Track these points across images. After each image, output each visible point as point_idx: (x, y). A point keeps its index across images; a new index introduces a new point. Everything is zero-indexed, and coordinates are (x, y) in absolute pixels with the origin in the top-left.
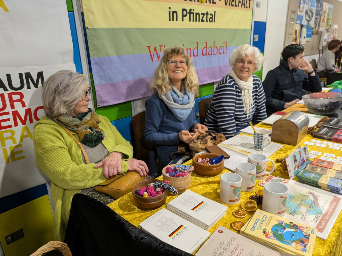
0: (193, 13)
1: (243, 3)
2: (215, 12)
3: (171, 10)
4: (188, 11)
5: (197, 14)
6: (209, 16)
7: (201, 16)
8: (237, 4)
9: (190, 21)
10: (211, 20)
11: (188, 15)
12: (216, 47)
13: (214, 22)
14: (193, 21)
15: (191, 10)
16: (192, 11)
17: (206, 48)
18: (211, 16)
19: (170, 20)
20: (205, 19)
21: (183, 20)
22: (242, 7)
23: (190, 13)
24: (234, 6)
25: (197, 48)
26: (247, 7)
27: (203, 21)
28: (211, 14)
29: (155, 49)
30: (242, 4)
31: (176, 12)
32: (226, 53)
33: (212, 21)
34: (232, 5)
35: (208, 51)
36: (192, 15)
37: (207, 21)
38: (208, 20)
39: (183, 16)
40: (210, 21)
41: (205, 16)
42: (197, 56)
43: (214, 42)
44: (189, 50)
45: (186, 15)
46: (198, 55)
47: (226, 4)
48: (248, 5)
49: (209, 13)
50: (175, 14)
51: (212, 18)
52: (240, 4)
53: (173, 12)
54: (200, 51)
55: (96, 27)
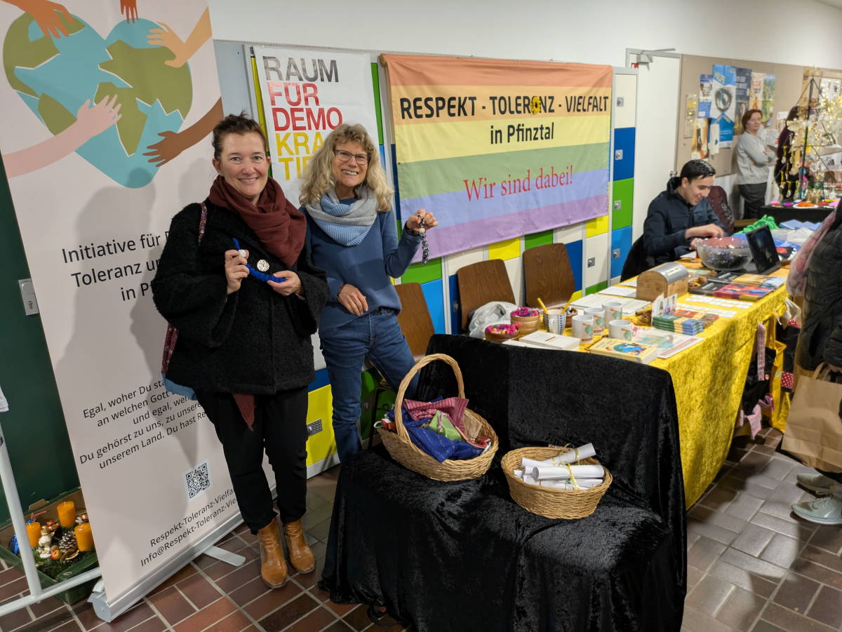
0: (522, 130)
1: (595, 104)
2: (553, 123)
3: (494, 130)
4: (516, 128)
5: (527, 130)
6: (545, 131)
7: (534, 132)
8: (586, 108)
9: (518, 140)
10: (547, 136)
11: (516, 132)
12: (556, 175)
13: (552, 138)
14: (523, 140)
15: (519, 125)
16: (521, 127)
17: (541, 176)
18: (547, 131)
19: (492, 143)
20: (538, 135)
21: (509, 141)
22: (593, 110)
23: (518, 130)
24: (582, 110)
25: (529, 178)
26: (601, 110)
27: (536, 139)
28: (548, 128)
29: (474, 183)
30: (594, 106)
31: (500, 131)
32: (571, 182)
33: (549, 138)
34: (579, 110)
35: (544, 181)
36: (521, 132)
37: (542, 138)
38: (543, 136)
39: (510, 135)
40: (546, 138)
41: (539, 131)
42: (529, 189)
43: (552, 168)
44: (518, 182)
45: (512, 134)
46: (531, 187)
47: (569, 110)
48: (603, 107)
49: (544, 127)
50: (499, 134)
51: (549, 133)
52: (591, 107)
53: (497, 132)
54: (533, 182)
55: (408, 161)
